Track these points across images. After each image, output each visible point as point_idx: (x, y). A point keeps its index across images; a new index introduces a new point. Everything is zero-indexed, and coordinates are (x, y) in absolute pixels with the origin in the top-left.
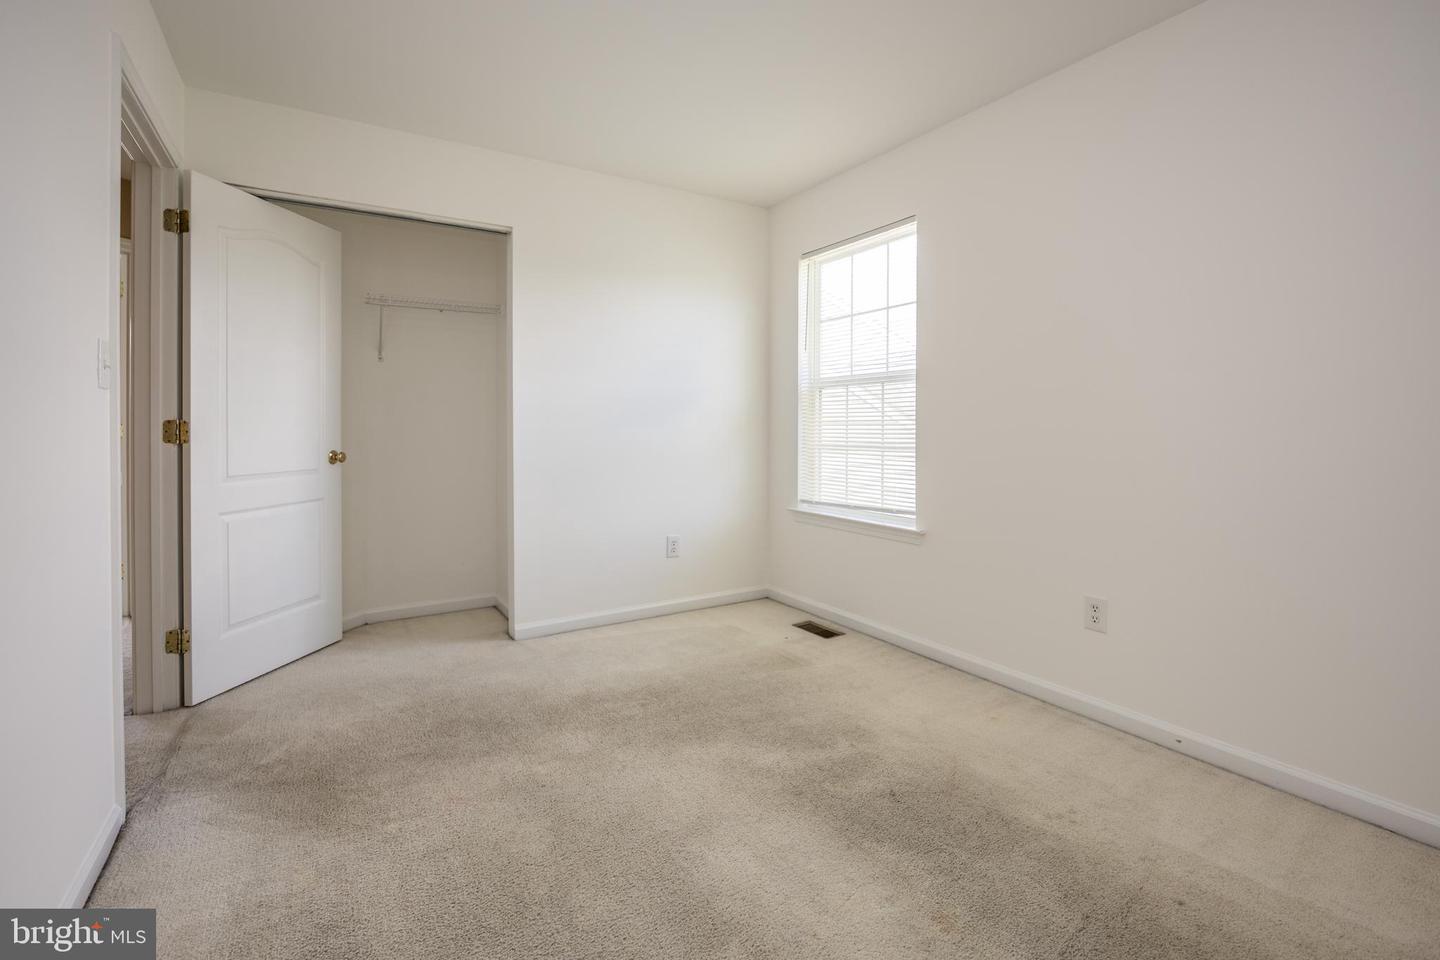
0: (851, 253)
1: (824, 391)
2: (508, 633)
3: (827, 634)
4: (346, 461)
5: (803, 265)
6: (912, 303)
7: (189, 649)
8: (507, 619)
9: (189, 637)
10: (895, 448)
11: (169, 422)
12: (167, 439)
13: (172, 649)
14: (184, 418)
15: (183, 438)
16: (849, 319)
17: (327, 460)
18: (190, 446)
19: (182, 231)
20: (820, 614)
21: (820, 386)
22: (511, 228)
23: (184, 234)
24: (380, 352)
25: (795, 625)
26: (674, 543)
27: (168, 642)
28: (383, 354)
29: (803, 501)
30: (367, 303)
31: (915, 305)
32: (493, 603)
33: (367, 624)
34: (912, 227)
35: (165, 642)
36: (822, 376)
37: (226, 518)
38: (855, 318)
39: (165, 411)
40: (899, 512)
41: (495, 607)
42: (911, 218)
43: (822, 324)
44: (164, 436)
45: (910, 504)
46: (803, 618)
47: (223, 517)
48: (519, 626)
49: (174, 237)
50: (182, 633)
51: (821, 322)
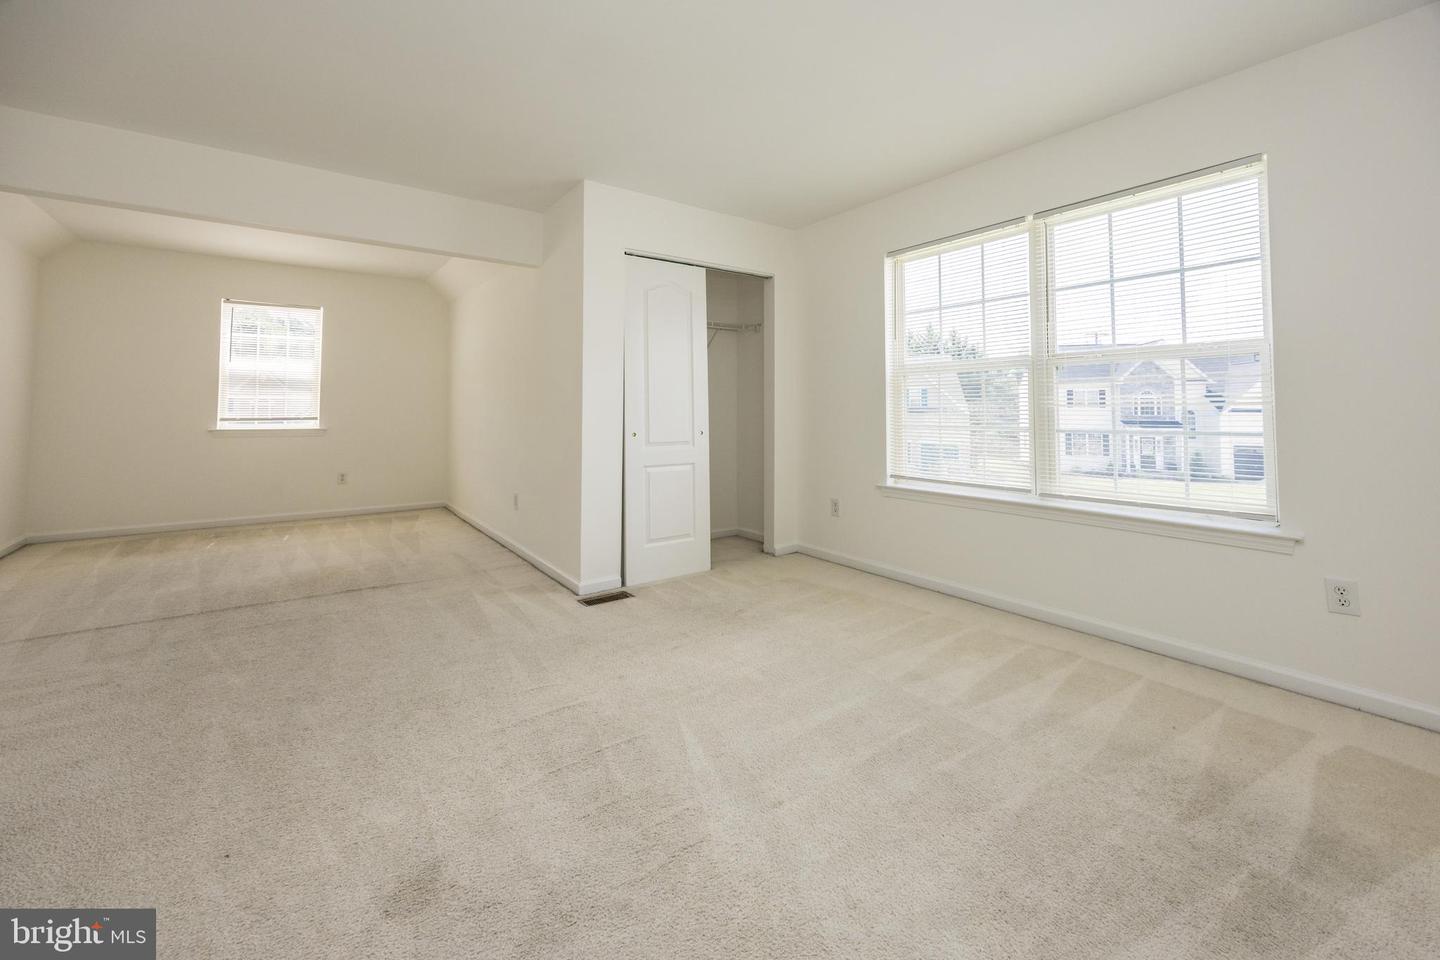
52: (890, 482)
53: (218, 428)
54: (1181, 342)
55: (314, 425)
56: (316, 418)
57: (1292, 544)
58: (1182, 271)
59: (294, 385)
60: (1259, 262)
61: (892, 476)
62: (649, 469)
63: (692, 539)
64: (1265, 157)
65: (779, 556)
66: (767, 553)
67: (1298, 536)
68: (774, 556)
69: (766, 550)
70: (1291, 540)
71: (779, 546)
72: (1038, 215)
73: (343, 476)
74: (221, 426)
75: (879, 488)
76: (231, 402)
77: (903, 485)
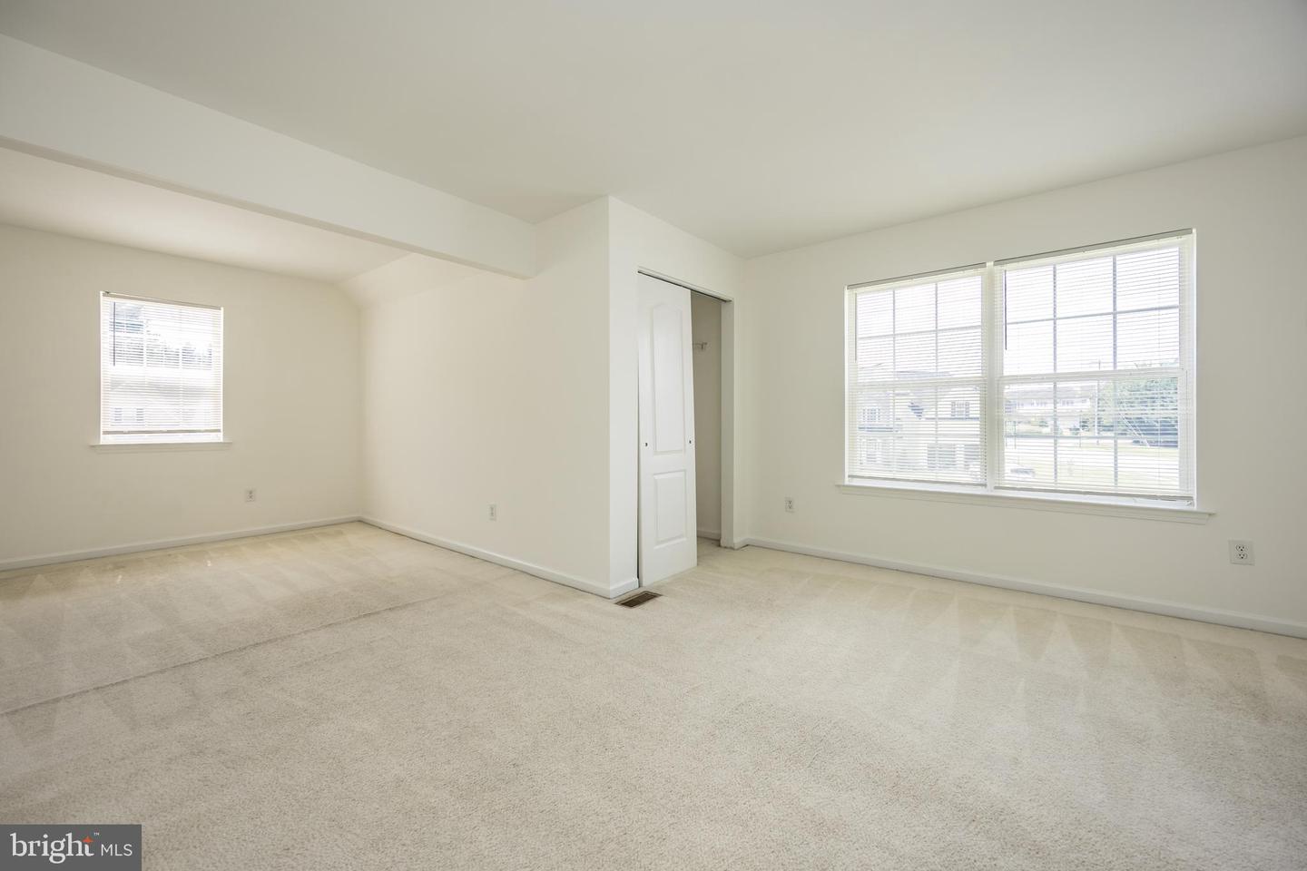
52: (847, 481)
53: (101, 443)
54: (1112, 369)
55: (219, 438)
56: (219, 431)
57: (1207, 516)
58: (1115, 314)
59: (193, 393)
60: (1177, 310)
61: (849, 476)
62: (656, 477)
63: (685, 539)
64: (1194, 231)
65: (738, 549)
66: (726, 547)
67: (1211, 511)
68: (732, 548)
69: (722, 544)
70: (1206, 513)
71: (737, 540)
72: (998, 262)
73: (251, 493)
74: (106, 440)
75: (839, 486)
76: (118, 411)
77: (856, 482)
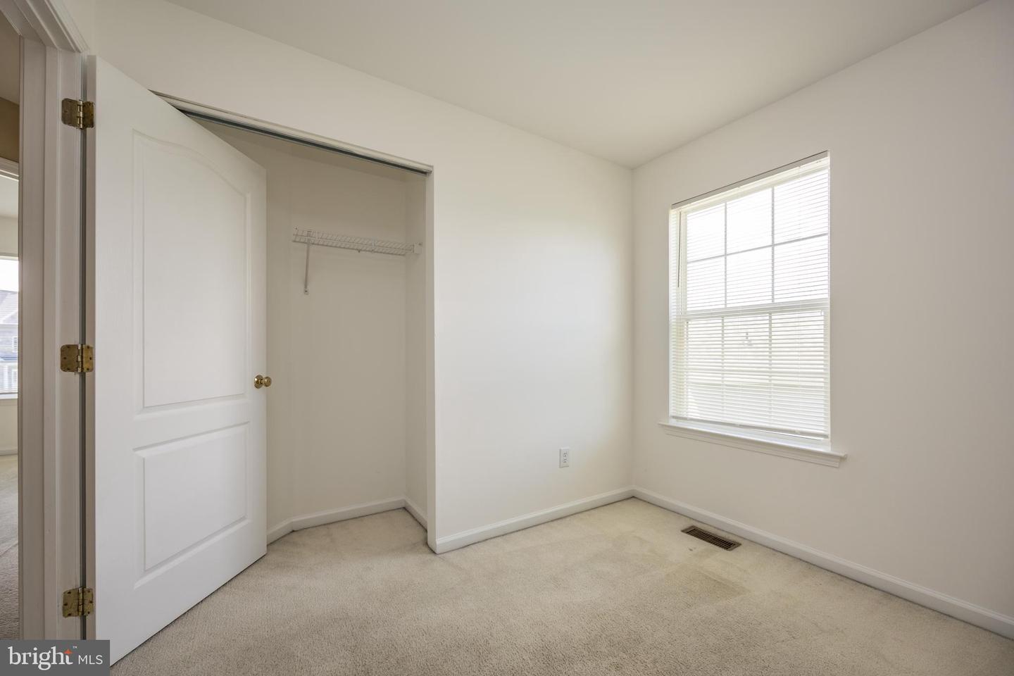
0: (725, 201)
1: (689, 323)
2: (426, 544)
3: (727, 544)
4: (272, 383)
5: (673, 215)
6: (825, 235)
7: (93, 611)
8: (426, 531)
9: (93, 596)
10: (798, 373)
11: (68, 347)
12: (66, 366)
13: (72, 611)
14: (88, 343)
15: (85, 366)
16: (723, 258)
17: (254, 384)
18: (94, 374)
19: (85, 126)
20: (704, 521)
21: (686, 318)
22: (432, 167)
23: (88, 129)
24: (306, 287)
25: (683, 531)
26: (565, 454)
27: (66, 605)
28: (309, 288)
29: (674, 417)
30: (295, 241)
31: (826, 238)
32: (403, 505)
33: (293, 531)
34: (826, 161)
35: (61, 604)
36: (688, 309)
37: (144, 454)
38: (728, 257)
39: (62, 333)
40: (802, 433)
41: (405, 508)
42: (822, 154)
43: (688, 265)
44: (62, 362)
45: (823, 426)
46: (687, 524)
47: (139, 452)
48: (441, 540)
49: (76, 133)
50: (83, 592)
51: (688, 263)
